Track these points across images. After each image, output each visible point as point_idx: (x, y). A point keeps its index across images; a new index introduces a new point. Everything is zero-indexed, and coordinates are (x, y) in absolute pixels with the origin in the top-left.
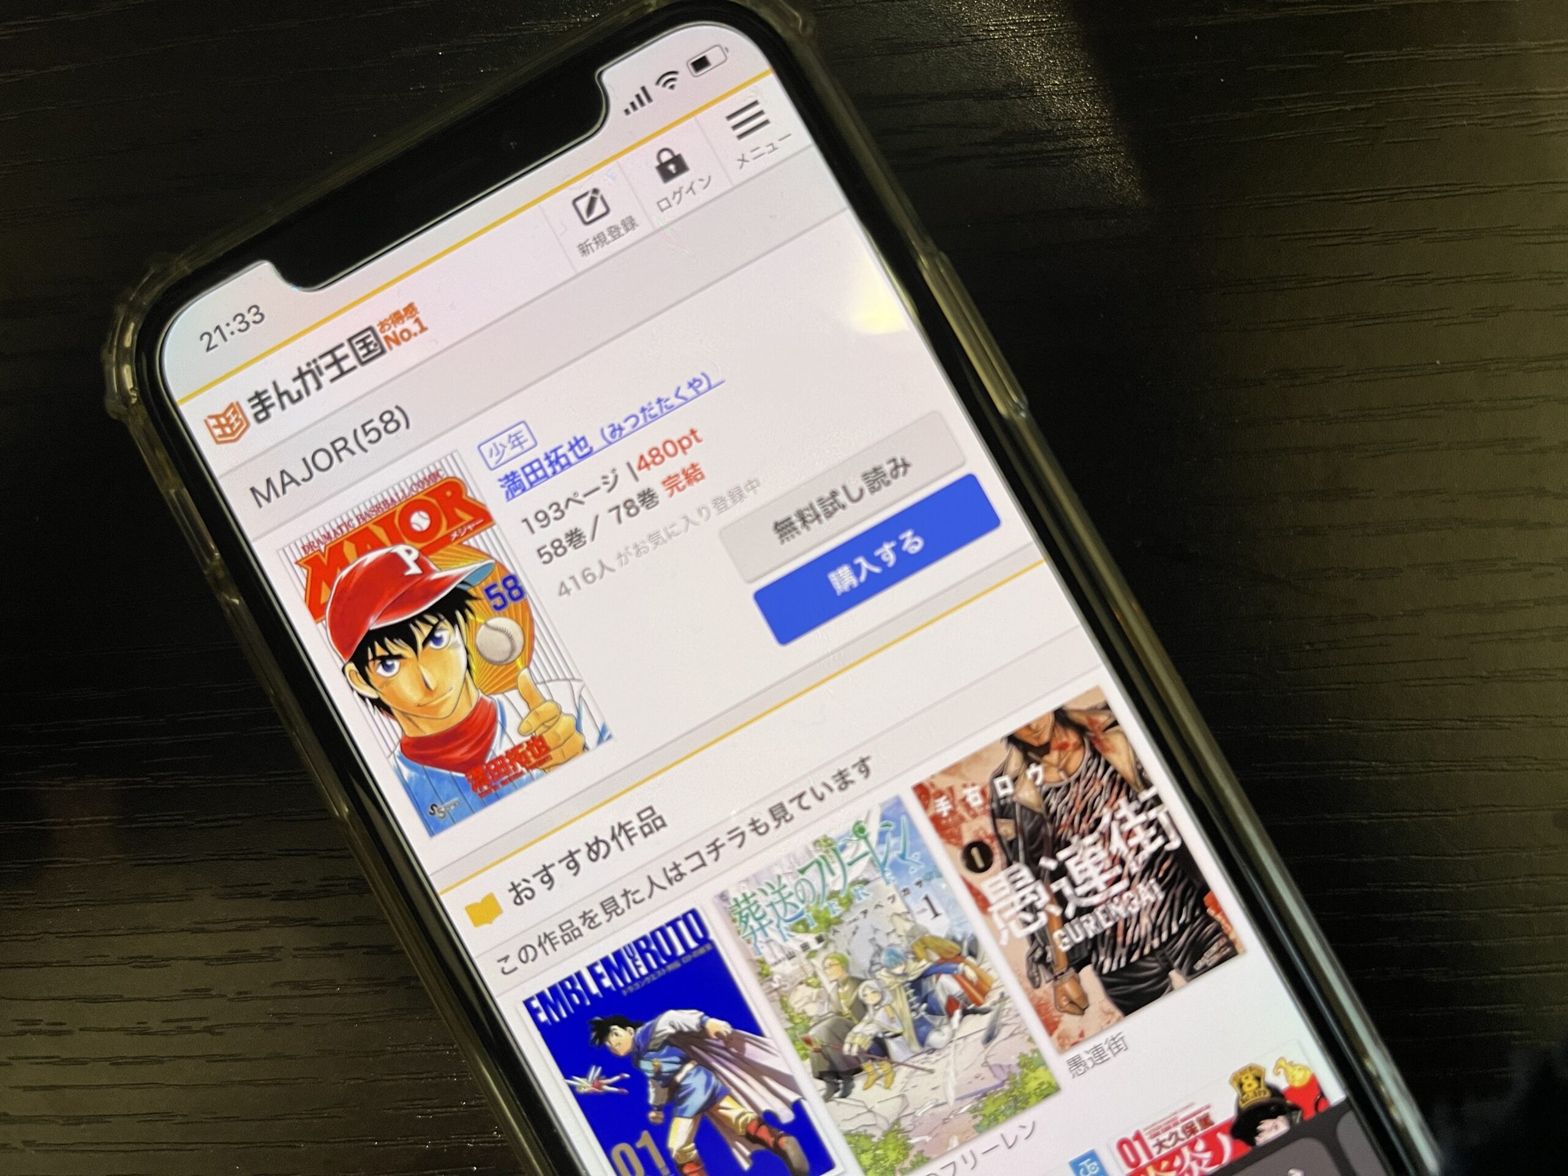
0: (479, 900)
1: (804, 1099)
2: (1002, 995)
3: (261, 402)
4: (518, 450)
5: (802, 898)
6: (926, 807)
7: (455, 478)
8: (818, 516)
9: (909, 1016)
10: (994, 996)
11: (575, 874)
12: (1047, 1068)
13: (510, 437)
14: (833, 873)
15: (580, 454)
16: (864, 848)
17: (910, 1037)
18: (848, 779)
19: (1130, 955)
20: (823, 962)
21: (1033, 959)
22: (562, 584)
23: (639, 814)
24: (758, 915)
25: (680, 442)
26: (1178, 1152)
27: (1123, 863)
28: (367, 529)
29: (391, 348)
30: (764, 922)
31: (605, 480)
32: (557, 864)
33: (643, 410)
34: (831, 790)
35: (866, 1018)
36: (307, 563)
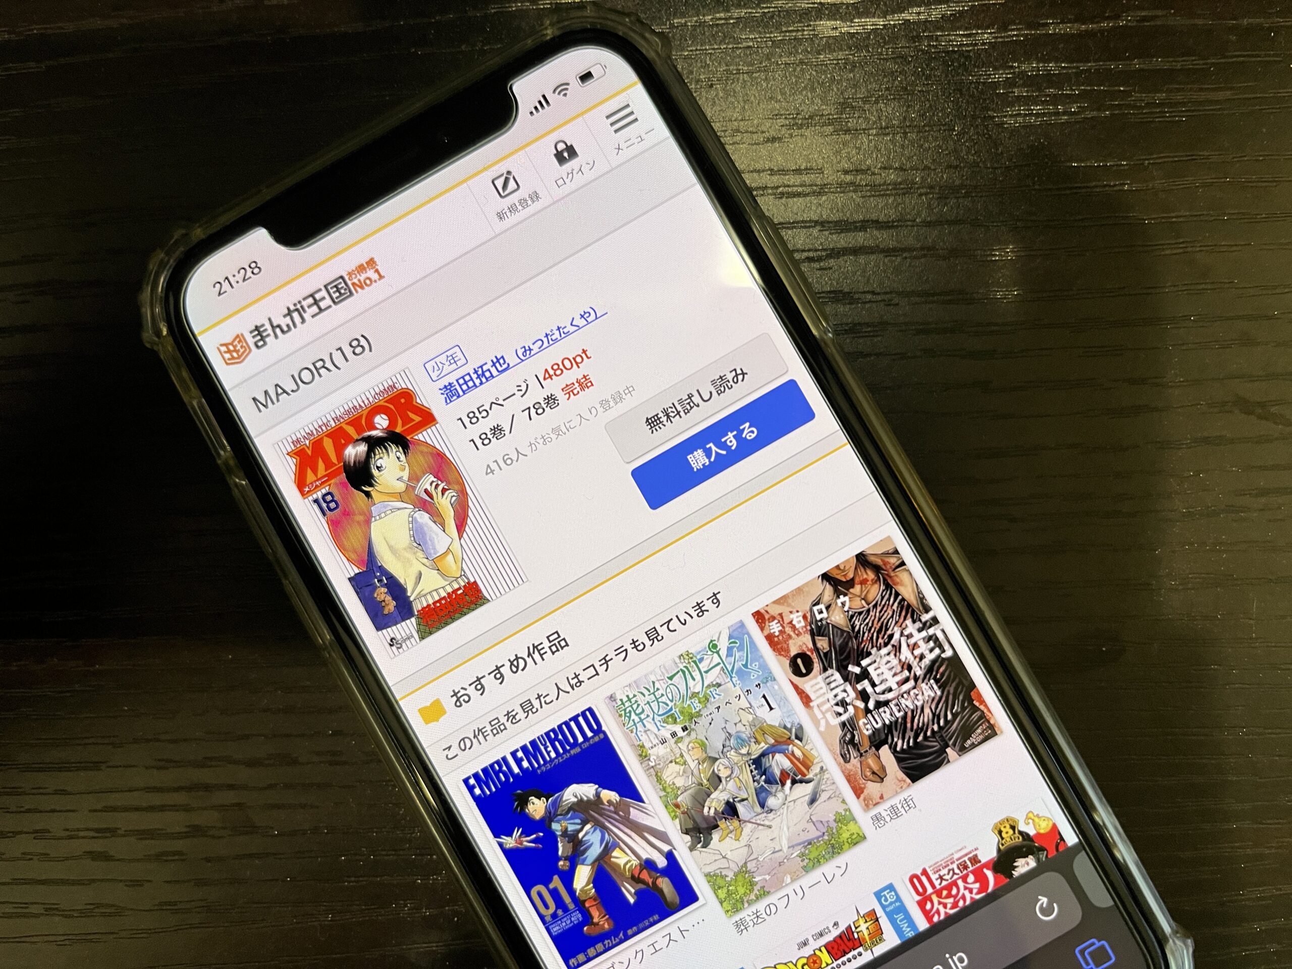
0: (428, 704)
1: (675, 849)
2: (822, 768)
3: (260, 334)
4: (454, 366)
5: (671, 698)
6: (762, 629)
7: (408, 389)
8: (678, 413)
9: (752, 786)
10: (815, 769)
11: (501, 683)
12: (856, 822)
13: (447, 357)
14: (694, 679)
15: (500, 369)
16: (716, 659)
17: (753, 801)
18: (703, 609)
19: (916, 736)
20: (688, 746)
21: (844, 741)
22: (488, 466)
23: (548, 637)
24: (637, 712)
25: (574, 359)
26: (955, 883)
27: (910, 668)
28: (341, 428)
29: (357, 291)
30: (643, 716)
31: (519, 388)
32: (487, 675)
33: (547, 335)
34: (692, 617)
35: (720, 787)
36: (294, 454)
